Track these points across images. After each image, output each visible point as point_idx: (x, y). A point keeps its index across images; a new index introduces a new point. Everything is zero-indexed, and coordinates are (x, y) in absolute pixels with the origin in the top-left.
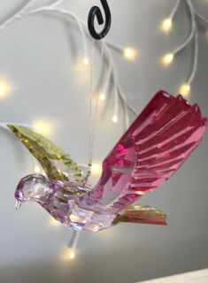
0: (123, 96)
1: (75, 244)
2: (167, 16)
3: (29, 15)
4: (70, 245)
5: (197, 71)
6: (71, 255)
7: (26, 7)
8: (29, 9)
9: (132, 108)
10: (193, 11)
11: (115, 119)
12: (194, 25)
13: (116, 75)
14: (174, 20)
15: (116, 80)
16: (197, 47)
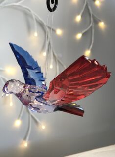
0: (56, 55)
1: (28, 138)
2: (79, 14)
3: (5, 7)
4: (25, 139)
5: (94, 44)
6: (25, 144)
7: (3, 3)
8: (5, 4)
9: (60, 61)
10: (91, 13)
11: (51, 67)
12: (92, 19)
13: (52, 43)
14: (82, 16)
15: (52, 46)
16: (93, 31)
